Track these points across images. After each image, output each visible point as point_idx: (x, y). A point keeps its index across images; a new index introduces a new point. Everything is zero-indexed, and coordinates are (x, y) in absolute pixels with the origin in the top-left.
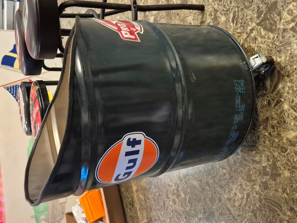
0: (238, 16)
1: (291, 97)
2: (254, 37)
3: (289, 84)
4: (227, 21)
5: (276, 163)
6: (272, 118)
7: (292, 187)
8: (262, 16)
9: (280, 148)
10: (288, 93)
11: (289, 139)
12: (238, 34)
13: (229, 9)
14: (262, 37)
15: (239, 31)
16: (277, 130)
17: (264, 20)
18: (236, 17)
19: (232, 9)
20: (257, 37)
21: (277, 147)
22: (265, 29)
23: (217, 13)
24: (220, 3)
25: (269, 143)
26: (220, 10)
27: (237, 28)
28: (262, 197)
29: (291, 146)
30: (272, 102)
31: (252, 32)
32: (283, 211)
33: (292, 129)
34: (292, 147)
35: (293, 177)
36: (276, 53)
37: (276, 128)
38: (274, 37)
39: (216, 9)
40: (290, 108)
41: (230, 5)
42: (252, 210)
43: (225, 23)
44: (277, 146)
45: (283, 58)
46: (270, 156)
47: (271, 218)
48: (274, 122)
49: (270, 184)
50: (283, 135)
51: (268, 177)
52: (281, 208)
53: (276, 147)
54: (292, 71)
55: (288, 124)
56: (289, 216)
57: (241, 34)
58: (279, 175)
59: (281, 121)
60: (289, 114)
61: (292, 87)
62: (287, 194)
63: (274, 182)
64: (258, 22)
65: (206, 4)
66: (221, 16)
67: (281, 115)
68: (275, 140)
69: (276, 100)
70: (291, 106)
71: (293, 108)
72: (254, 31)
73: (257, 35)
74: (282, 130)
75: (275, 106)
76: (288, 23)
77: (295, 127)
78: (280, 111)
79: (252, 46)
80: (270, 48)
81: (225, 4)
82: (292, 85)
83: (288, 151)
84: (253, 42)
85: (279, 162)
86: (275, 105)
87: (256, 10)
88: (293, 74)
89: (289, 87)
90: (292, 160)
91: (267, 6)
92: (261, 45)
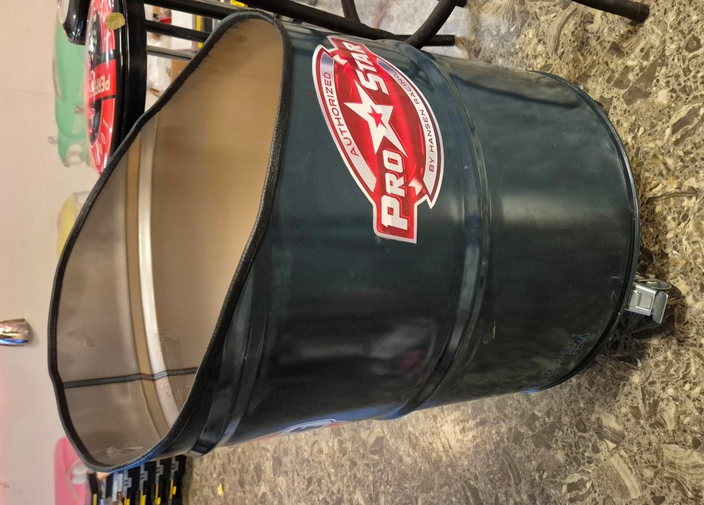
0: (695, 129)
1: (656, 374)
2: (686, 209)
3: (669, 354)
4: (666, 111)
5: (557, 430)
6: (601, 371)
7: (554, 477)
9: (578, 418)
10: (657, 365)
11: (601, 422)
12: (662, 167)
13: (691, 91)
14: (699, 227)
15: (670, 162)
16: (594, 392)
18: (690, 127)
19: (695, 97)
20: (691, 217)
21: (574, 413)
23: (661, 66)
24: (685, 53)
25: (568, 395)
26: (672, 65)
27: (672, 150)
28: (502, 445)
29: (596, 433)
30: (621, 348)
31: (691, 198)
32: (519, 487)
33: (617, 417)
34: (596, 436)
35: (566, 469)
36: (695, 284)
37: (594, 389)
39: (667, 54)
40: (639, 388)
41: (699, 83)
43: (660, 111)
44: (576, 413)
45: (699, 306)
46: (556, 413)
47: (497, 478)
48: (599, 377)
49: (526, 443)
50: (596, 408)
51: (530, 433)
52: (520, 482)
53: (573, 410)
54: (692, 342)
55: (618, 403)
56: (522, 499)
57: (668, 174)
58: (549, 447)
59: (611, 389)
60: (630, 393)
61: (671, 364)
62: (541, 477)
63: (533, 447)
65: (657, 13)
66: (664, 85)
67: (618, 381)
68: (580, 400)
69: (629, 353)
70: (645, 387)
71: (645, 392)
72: (694, 198)
73: (694, 214)
74: (602, 400)
75: (621, 359)
77: (623, 419)
78: (621, 373)
79: (669, 222)
80: (693, 264)
81: (691, 69)
82: (674, 361)
83: (587, 435)
84: (676, 216)
85: (561, 433)
86: (622, 357)
88: (691, 348)
89: (665, 358)
90: (581, 450)
92: (684, 238)
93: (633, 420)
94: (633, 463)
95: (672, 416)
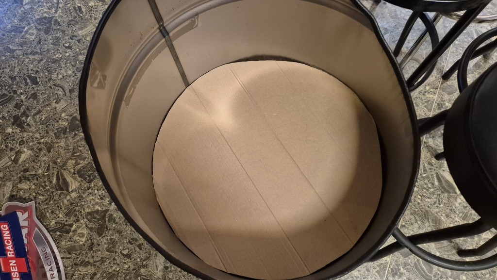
3: (48, 187)
5: (21, 129)
6: (45, 155)
8: (107, 219)
9: (25, 141)
11: (23, 153)
14: (97, 204)
16: (36, 151)
17: (104, 217)
20: (101, 201)
22: (97, 211)
25: (36, 137)
28: (15, 96)
30: (54, 165)
31: (109, 201)
33: (25, 161)
34: (17, 150)
35: (3, 133)
37: (38, 151)
38: (84, 211)
40: (36, 173)
42: (17, 78)
45: (65, 201)
46: (29, 129)
48: (42, 153)
49: (16, 110)
50: (30, 152)
51: (20, 114)
53: (29, 139)
58: (13, 124)
59: (37, 159)
60: (34, 168)
63: (13, 115)
64: (109, 212)
67: (39, 163)
68: (33, 143)
69: (51, 169)
70: (36, 176)
71: (34, 175)
73: (102, 202)
74: (32, 155)
75: (49, 165)
76: (78, 227)
77: (24, 164)
78: (43, 165)
80: (82, 200)
82: (45, 190)
83: (18, 145)
84: (103, 195)
85: (19, 132)
87: (117, 220)
89: (47, 186)
90: (11, 142)
91: (107, 228)
92: (93, 197)
93: (23, 169)
94: (5, 167)
95: (23, 187)
